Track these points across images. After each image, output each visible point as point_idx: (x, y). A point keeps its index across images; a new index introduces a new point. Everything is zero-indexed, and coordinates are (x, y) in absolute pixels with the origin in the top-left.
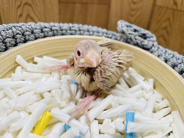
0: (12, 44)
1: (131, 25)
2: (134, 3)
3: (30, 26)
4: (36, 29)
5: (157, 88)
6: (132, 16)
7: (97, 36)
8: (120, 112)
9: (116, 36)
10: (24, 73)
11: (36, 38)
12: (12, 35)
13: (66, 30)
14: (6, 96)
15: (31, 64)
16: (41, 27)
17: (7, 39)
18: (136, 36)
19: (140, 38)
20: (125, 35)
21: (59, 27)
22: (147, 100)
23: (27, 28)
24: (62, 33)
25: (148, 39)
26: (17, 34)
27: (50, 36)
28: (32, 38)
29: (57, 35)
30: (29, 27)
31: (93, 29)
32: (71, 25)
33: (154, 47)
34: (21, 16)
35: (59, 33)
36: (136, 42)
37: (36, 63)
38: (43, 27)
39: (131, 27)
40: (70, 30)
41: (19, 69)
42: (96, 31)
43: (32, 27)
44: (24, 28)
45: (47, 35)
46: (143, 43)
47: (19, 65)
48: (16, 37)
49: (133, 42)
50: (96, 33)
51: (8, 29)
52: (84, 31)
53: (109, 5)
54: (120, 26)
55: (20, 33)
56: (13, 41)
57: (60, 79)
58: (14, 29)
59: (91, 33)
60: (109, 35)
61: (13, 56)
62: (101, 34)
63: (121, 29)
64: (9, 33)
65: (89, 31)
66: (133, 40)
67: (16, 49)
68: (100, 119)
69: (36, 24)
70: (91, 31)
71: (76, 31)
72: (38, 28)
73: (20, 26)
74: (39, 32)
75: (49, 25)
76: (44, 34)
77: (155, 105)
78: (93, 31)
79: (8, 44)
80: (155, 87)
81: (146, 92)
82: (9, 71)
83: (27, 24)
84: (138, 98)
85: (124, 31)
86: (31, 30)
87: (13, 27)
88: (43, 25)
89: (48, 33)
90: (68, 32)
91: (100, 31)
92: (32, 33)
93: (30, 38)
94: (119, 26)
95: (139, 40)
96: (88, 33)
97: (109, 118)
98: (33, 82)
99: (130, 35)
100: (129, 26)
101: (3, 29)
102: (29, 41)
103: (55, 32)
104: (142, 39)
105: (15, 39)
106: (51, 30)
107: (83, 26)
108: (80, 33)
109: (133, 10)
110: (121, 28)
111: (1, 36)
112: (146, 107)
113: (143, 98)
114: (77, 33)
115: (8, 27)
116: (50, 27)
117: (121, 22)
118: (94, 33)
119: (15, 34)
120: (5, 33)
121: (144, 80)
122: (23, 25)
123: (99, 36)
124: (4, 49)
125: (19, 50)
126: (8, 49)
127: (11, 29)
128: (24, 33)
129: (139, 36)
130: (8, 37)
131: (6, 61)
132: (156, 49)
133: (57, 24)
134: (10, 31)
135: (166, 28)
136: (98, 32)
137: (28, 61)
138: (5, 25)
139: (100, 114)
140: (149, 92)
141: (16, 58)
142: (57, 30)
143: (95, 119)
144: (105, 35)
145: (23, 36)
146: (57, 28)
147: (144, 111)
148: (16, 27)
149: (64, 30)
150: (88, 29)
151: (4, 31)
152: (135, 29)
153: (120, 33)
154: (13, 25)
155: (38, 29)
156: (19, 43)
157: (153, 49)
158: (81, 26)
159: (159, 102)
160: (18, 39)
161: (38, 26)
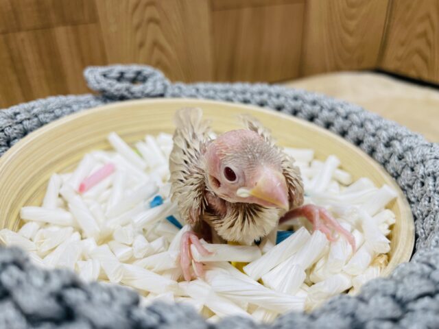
34: (141, 45)
53: (305, 2)
117: (92, 71)
135: (424, 34)
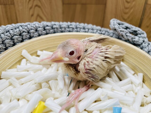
0: (19, 40)
1: (123, 22)
2: (128, 2)
3: (35, 25)
4: (39, 27)
5: (146, 82)
6: (126, 13)
7: (92, 32)
8: (108, 106)
9: (109, 33)
10: (28, 64)
11: (39, 35)
12: (19, 33)
13: (65, 28)
14: (11, 84)
15: (34, 57)
16: (44, 26)
17: (14, 37)
18: (127, 33)
19: (131, 35)
20: (116, 32)
21: (59, 26)
22: (136, 94)
23: (32, 27)
24: (61, 31)
25: (139, 35)
26: (23, 32)
27: (51, 33)
28: (36, 35)
29: (57, 32)
30: (33, 26)
31: (88, 27)
32: (69, 23)
33: (145, 43)
35: (59, 30)
36: (127, 39)
37: (38, 56)
38: (45, 25)
39: (123, 24)
40: (68, 28)
41: (24, 61)
42: (91, 28)
43: (36, 26)
44: (29, 27)
45: (49, 32)
46: (133, 40)
47: (24, 58)
48: (22, 35)
49: (125, 39)
50: (90, 30)
51: (16, 28)
52: (80, 28)
53: (105, 4)
54: (113, 24)
55: (26, 31)
56: (20, 38)
57: (58, 70)
58: (21, 28)
59: (87, 30)
60: (102, 31)
61: (20, 51)
62: (95, 31)
63: (113, 27)
64: (17, 31)
65: (85, 28)
66: (124, 36)
67: (23, 44)
68: (89, 111)
69: (39, 24)
70: (86, 28)
71: (73, 28)
72: (41, 26)
73: (26, 25)
74: (42, 30)
75: (50, 24)
76: (46, 32)
77: (143, 99)
78: (88, 28)
79: (16, 41)
80: (145, 81)
81: (136, 86)
82: (16, 63)
83: (32, 24)
84: (127, 92)
85: (116, 28)
86: (35, 29)
87: (20, 27)
88: (45, 24)
89: (49, 30)
90: (66, 29)
91: (94, 28)
92: (36, 30)
93: (34, 35)
94: (111, 24)
95: (130, 37)
96: (83, 30)
97: (98, 110)
98: (34, 72)
99: (122, 32)
100: (121, 24)
101: (12, 28)
102: (33, 38)
103: (55, 29)
104: (133, 36)
105: (22, 36)
106: (52, 28)
107: (80, 24)
108: (77, 30)
109: (126, 8)
110: (113, 25)
111: (9, 34)
112: (134, 102)
113: (132, 92)
114: (74, 30)
115: (16, 26)
116: (51, 26)
117: (114, 20)
118: (89, 30)
119: (22, 32)
120: (13, 31)
121: (134, 75)
122: (29, 24)
123: (93, 33)
124: (12, 45)
125: (24, 46)
126: (16, 45)
127: (19, 28)
128: (29, 31)
129: (130, 33)
130: (16, 35)
131: (13, 54)
132: (147, 44)
133: (57, 23)
134: (17, 30)
136: (93, 29)
137: (32, 55)
138: (14, 25)
139: (89, 106)
140: (138, 86)
141: (21, 52)
142: (57, 28)
143: (85, 110)
144: (99, 31)
145: (29, 34)
146: (57, 26)
147: (132, 105)
148: (23, 27)
149: (63, 28)
150: (84, 26)
151: (12, 30)
152: (127, 26)
153: (112, 30)
154: (20, 25)
155: (41, 28)
156: (25, 39)
157: (144, 44)
158: (78, 24)
159: (147, 96)
160: (24, 36)
161: (41, 25)
